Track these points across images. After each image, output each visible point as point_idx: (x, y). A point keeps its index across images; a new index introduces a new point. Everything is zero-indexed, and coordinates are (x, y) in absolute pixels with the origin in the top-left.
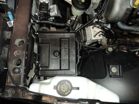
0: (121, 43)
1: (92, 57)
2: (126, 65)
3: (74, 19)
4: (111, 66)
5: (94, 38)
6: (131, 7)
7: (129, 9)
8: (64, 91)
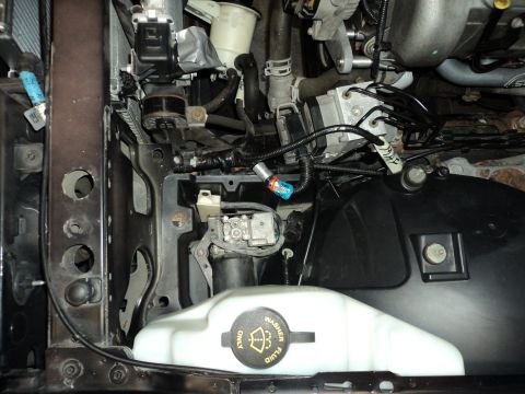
0: (456, 138)
1: (352, 208)
2: (478, 232)
4: (423, 239)
6: (486, 4)
7: (479, 10)
8: (261, 351)
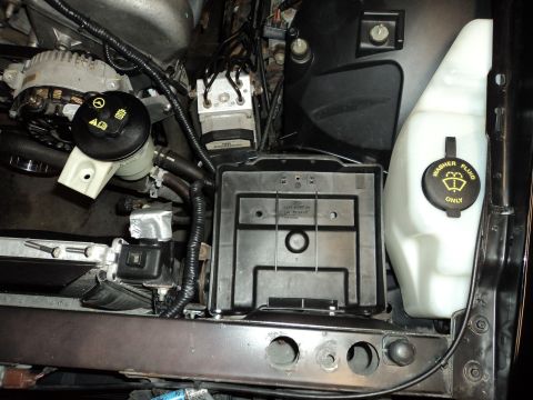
3: (162, 173)
4: (364, 45)
5: (248, 105)
8: (465, 182)
